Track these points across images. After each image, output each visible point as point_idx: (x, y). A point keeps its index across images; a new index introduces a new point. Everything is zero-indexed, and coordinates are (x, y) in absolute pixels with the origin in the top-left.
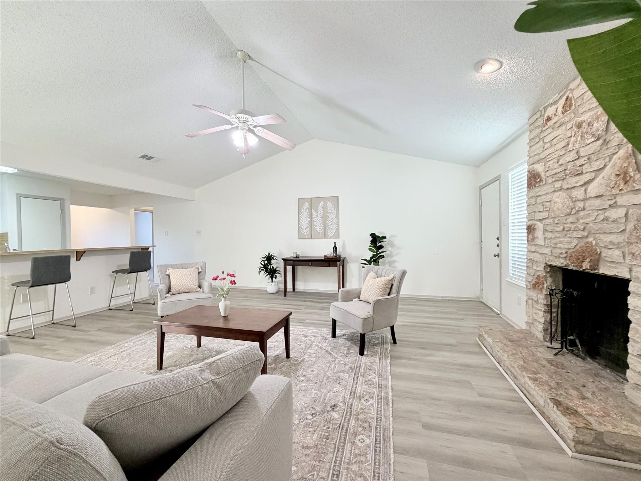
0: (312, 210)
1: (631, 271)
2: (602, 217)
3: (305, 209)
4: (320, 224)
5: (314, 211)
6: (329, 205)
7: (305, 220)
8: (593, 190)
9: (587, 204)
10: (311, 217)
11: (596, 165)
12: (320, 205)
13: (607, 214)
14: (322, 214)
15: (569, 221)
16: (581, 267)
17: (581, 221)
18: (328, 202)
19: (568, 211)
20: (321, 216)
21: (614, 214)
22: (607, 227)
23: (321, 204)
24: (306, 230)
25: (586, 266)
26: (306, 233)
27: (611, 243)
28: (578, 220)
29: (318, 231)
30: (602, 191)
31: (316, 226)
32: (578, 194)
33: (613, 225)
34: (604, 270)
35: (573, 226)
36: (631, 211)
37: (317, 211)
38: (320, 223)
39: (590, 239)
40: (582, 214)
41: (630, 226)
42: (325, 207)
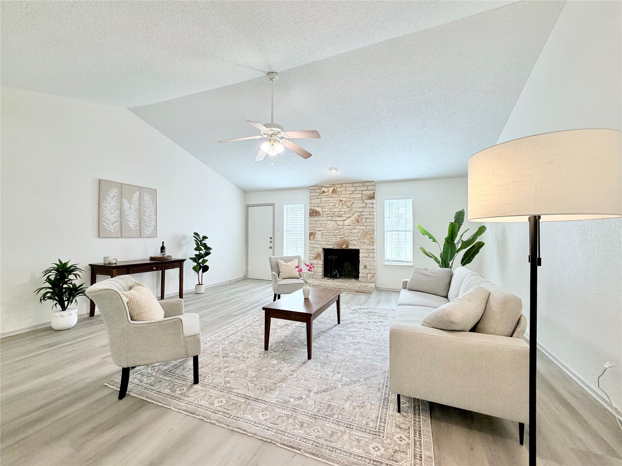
0: (124, 200)
1: (360, 247)
2: (350, 232)
3: (112, 196)
4: (135, 220)
5: (125, 202)
6: (147, 198)
7: (112, 211)
8: (346, 222)
9: (344, 227)
10: (121, 208)
11: (348, 216)
12: (135, 195)
13: (352, 231)
14: (138, 207)
15: (336, 232)
16: (342, 247)
17: (341, 232)
18: (145, 194)
19: (336, 228)
20: (134, 210)
21: (354, 231)
22: (351, 234)
23: (137, 195)
24: (114, 225)
25: (344, 247)
26: (114, 229)
27: (354, 239)
28: (340, 232)
29: (132, 228)
30: (350, 224)
31: (129, 221)
32: (341, 223)
33: (355, 234)
34: (351, 247)
35: (338, 234)
36: (360, 231)
37: (130, 203)
38: (134, 218)
39: (346, 238)
40: (342, 230)
41: (360, 235)
42: (140, 199)
